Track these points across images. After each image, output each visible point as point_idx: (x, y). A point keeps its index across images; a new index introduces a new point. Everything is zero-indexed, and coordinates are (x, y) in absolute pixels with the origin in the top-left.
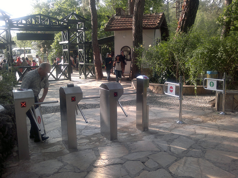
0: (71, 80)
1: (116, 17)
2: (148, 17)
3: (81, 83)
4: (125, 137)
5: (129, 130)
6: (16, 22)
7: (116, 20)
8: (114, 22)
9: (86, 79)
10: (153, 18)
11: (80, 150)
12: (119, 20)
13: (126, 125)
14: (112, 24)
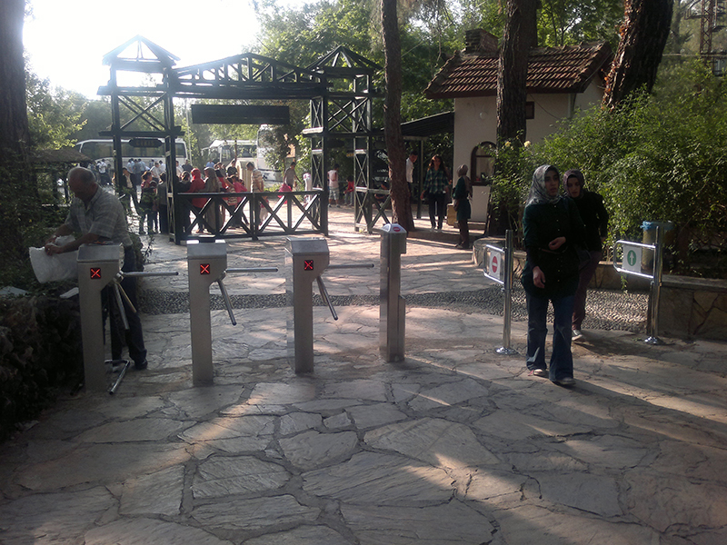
0: (327, 235)
1: (465, 57)
2: (559, 55)
3: (349, 243)
4: (336, 369)
5: (361, 357)
6: (189, 77)
7: (463, 66)
8: (456, 72)
9: (371, 233)
10: (572, 60)
11: (218, 385)
12: (471, 65)
13: (363, 346)
14: (450, 79)
